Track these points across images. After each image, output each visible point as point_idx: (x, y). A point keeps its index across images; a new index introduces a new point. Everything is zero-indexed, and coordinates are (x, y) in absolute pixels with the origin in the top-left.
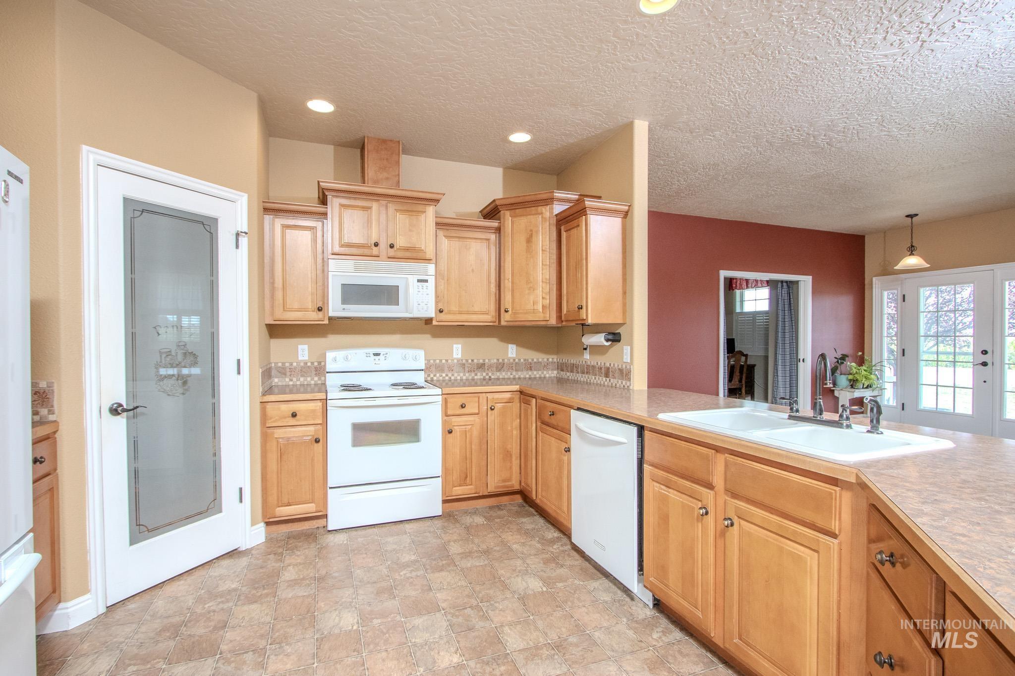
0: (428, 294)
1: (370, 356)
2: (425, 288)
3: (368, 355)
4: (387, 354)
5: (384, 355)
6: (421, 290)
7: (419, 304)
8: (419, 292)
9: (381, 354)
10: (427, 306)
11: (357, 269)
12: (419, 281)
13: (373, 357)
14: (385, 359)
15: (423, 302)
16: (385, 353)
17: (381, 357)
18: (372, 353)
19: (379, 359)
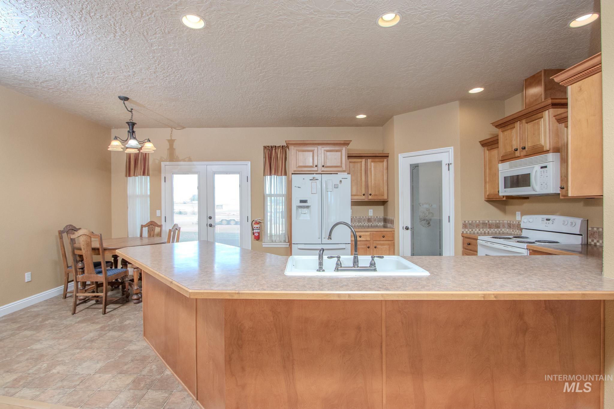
0: (547, 177)
1: (544, 221)
2: (545, 172)
3: (543, 220)
4: (554, 220)
5: (552, 220)
6: (543, 174)
7: (542, 185)
8: (541, 175)
9: (551, 220)
10: (547, 185)
11: (511, 167)
12: (542, 168)
13: (546, 221)
14: (552, 223)
15: (544, 183)
16: (553, 219)
17: (550, 222)
18: (545, 219)
19: (549, 223)
